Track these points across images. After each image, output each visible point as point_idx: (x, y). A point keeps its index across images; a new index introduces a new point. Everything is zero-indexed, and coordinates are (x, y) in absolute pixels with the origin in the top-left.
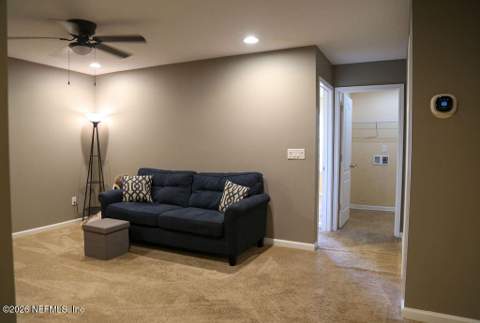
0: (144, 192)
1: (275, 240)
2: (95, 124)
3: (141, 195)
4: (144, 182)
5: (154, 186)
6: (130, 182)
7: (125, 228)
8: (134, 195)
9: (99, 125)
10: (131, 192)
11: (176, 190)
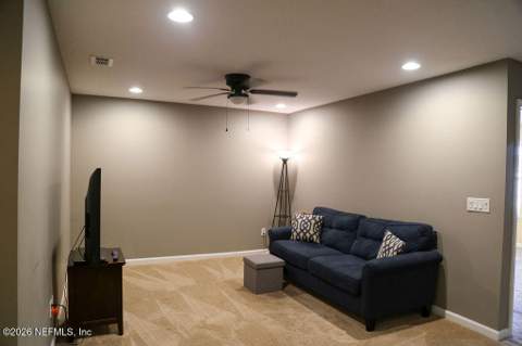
0: (312, 232)
1: (447, 312)
2: (285, 161)
3: (308, 235)
4: (313, 222)
5: (323, 226)
6: (300, 221)
7: (279, 267)
8: (302, 234)
9: (288, 162)
10: (298, 230)
11: (341, 233)
